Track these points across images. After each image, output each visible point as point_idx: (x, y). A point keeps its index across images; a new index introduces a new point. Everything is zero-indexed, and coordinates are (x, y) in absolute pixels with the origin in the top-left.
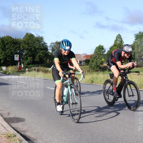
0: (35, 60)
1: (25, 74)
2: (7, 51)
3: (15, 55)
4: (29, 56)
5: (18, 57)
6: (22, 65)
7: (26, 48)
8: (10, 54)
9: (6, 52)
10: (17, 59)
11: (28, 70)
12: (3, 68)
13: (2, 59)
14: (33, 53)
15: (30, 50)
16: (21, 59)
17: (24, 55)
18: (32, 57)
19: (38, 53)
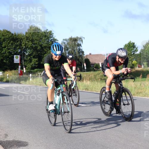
1: (28, 81)
2: (4, 51)
3: (15, 56)
4: (34, 57)
5: (19, 59)
6: (24, 69)
7: (29, 46)
8: (8, 54)
9: (2, 52)
10: (17, 61)
11: (32, 77)
14: (39, 53)
15: (35, 49)
16: (23, 61)
17: (27, 56)
18: (37, 59)
19: (45, 53)
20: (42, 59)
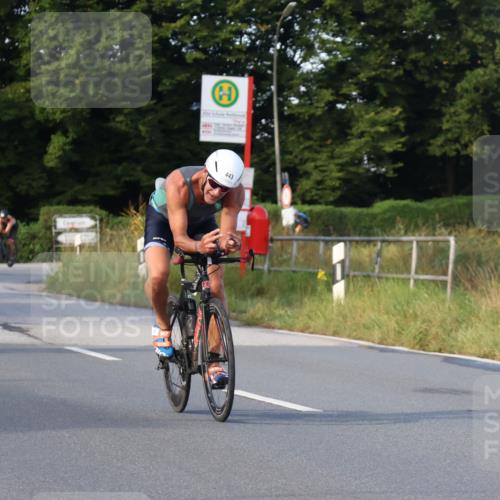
0: (436, 147)
1: (309, 305)
3: (208, 81)
4: (370, 94)
5: (242, 106)
6: (286, 195)
10: (230, 129)
12: (62, 223)
13: (60, 127)
14: (415, 62)
15: (379, 23)
16: (276, 126)
17: (307, 79)
18: (398, 110)
19: (474, 63)
20: (440, 115)
